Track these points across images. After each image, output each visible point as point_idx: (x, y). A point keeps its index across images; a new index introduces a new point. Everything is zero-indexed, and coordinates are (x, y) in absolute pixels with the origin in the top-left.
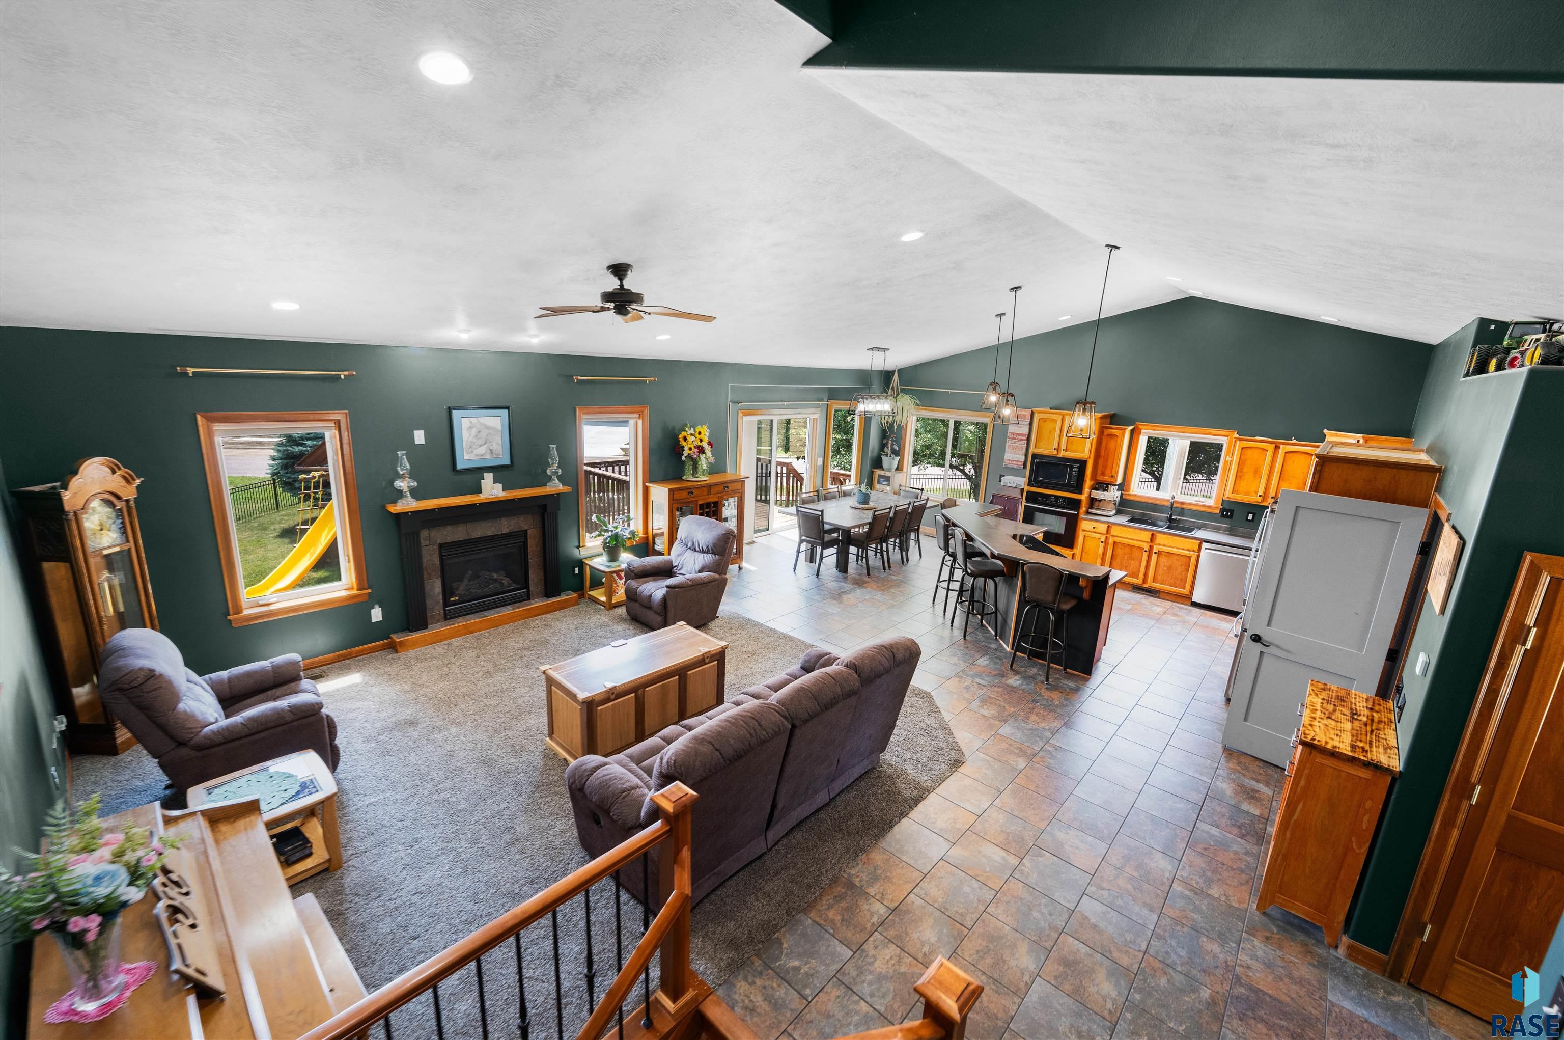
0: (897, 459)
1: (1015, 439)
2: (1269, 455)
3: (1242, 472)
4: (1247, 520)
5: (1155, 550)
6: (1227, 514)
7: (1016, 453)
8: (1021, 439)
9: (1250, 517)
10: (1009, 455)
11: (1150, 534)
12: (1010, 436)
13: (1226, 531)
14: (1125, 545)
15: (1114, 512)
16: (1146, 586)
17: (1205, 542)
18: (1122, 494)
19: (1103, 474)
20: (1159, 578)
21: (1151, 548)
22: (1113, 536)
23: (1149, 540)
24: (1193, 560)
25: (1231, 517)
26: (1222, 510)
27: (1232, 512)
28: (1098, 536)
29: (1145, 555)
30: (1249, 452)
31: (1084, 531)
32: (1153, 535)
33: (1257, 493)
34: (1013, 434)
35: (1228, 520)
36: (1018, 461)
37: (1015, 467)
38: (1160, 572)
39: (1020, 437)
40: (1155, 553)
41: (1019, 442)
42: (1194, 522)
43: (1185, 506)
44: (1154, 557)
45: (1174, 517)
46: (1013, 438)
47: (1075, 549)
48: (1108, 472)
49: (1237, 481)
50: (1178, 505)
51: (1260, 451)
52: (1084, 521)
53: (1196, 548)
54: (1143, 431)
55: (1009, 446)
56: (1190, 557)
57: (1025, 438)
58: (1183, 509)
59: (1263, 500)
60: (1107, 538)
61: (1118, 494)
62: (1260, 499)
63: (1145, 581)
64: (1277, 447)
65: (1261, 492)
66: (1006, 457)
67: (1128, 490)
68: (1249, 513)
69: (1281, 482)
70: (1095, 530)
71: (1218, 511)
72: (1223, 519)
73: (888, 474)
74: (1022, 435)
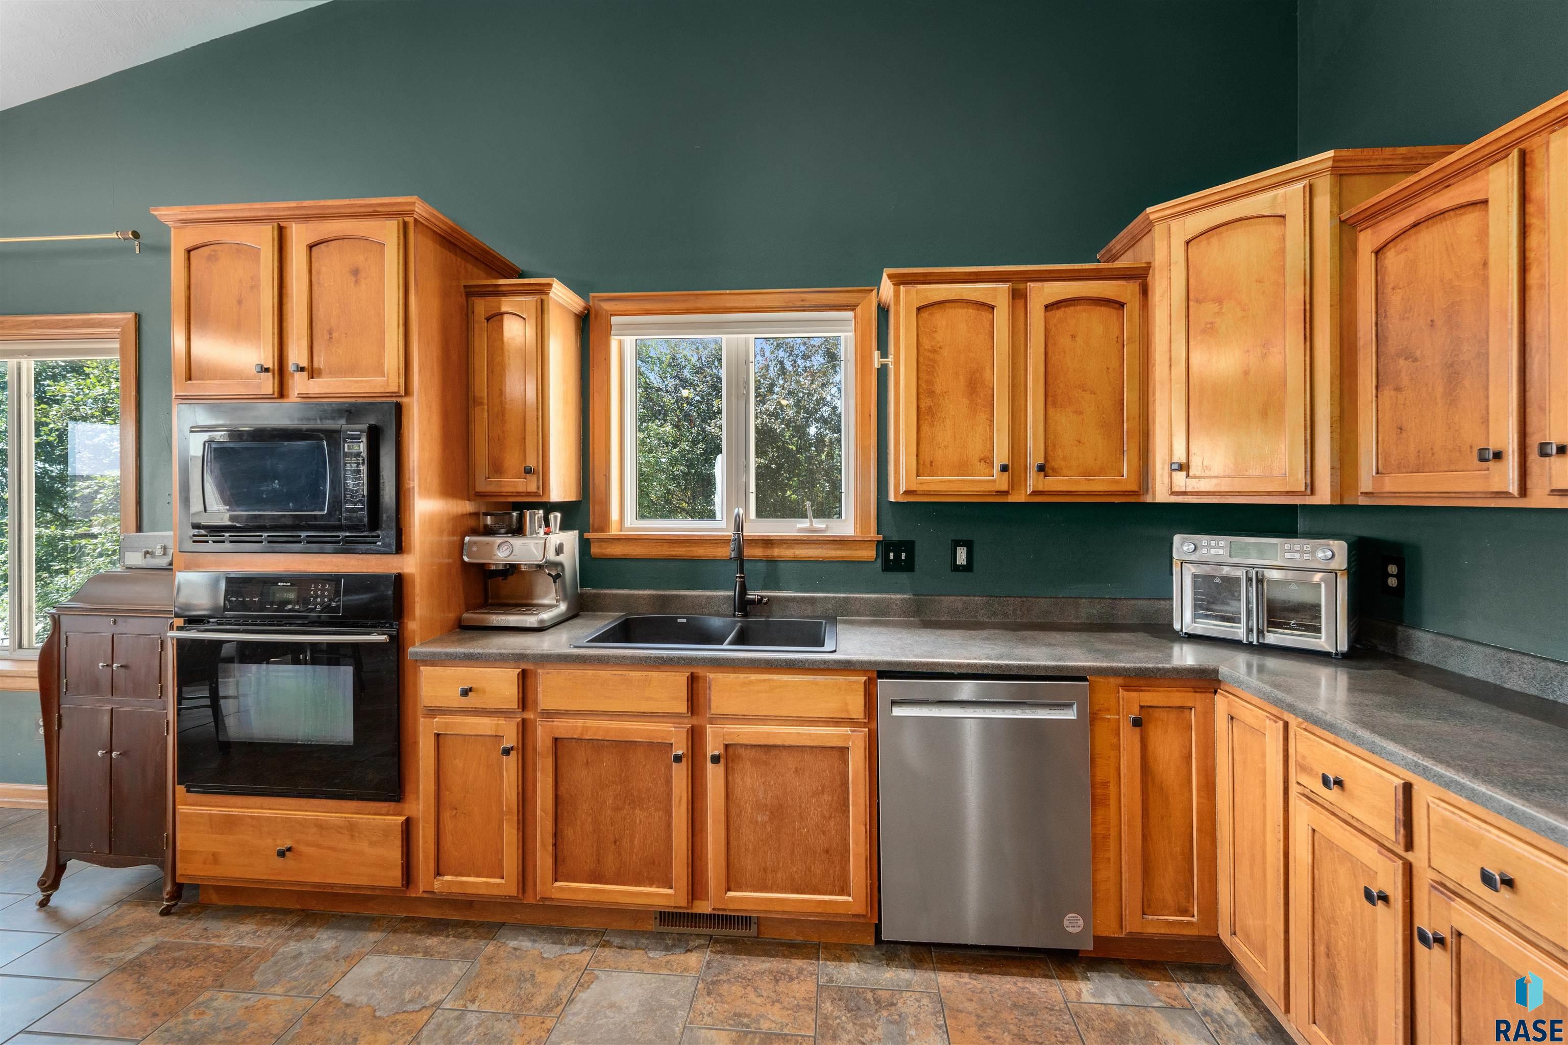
2: (1002, 317)
3: (931, 393)
4: (956, 568)
5: (712, 747)
6: (897, 556)
9: (962, 556)
11: (680, 679)
13: (906, 613)
14: (598, 746)
15: (563, 607)
16: (704, 907)
17: (882, 674)
18: (585, 544)
19: (497, 469)
20: (748, 864)
21: (695, 736)
22: (549, 715)
23: (683, 708)
24: (856, 763)
25: (908, 567)
26: (885, 546)
27: (909, 546)
28: (485, 725)
29: (680, 774)
30: (940, 319)
31: (433, 712)
32: (693, 680)
33: (988, 461)
35: (903, 577)
38: (747, 835)
40: (716, 759)
42: (813, 601)
43: (776, 552)
44: (714, 775)
45: (752, 595)
47: (410, 796)
48: (512, 461)
49: (925, 428)
50: (757, 552)
51: (972, 312)
52: (425, 670)
53: (856, 706)
54: (614, 320)
56: (843, 751)
58: (772, 562)
59: (1013, 484)
60: (524, 728)
61: (570, 539)
62: (1001, 482)
63: (696, 888)
64: (1018, 296)
65: (1001, 455)
67: (604, 524)
68: (957, 543)
69: (1051, 411)
70: (471, 701)
71: (869, 553)
72: (890, 575)
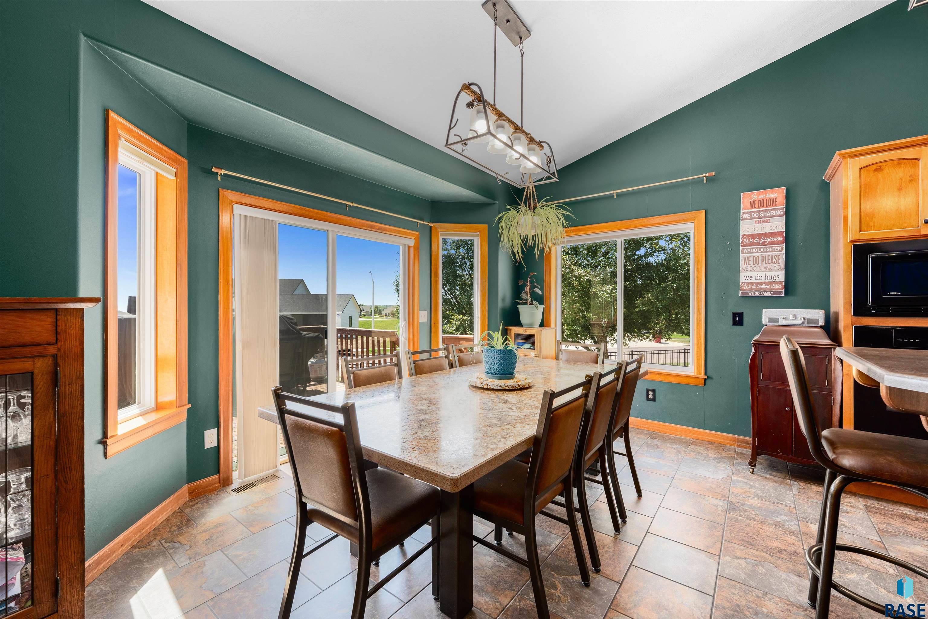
0: (541, 308)
1: (758, 244)
7: (762, 269)
8: (772, 243)
10: (748, 274)
12: (746, 241)
34: (753, 236)
36: (771, 283)
37: (767, 294)
39: (768, 240)
41: (769, 248)
46: (752, 244)
55: (747, 260)
57: (780, 239)
66: (742, 280)
73: (529, 331)
74: (773, 234)
